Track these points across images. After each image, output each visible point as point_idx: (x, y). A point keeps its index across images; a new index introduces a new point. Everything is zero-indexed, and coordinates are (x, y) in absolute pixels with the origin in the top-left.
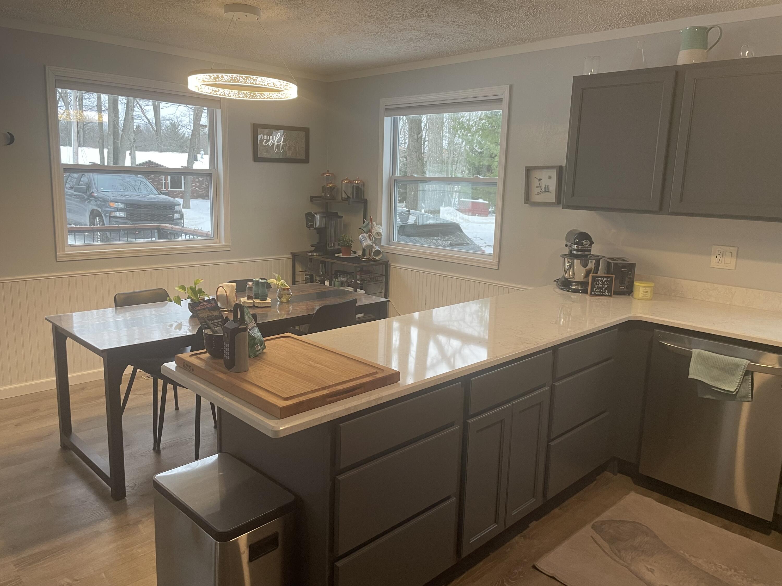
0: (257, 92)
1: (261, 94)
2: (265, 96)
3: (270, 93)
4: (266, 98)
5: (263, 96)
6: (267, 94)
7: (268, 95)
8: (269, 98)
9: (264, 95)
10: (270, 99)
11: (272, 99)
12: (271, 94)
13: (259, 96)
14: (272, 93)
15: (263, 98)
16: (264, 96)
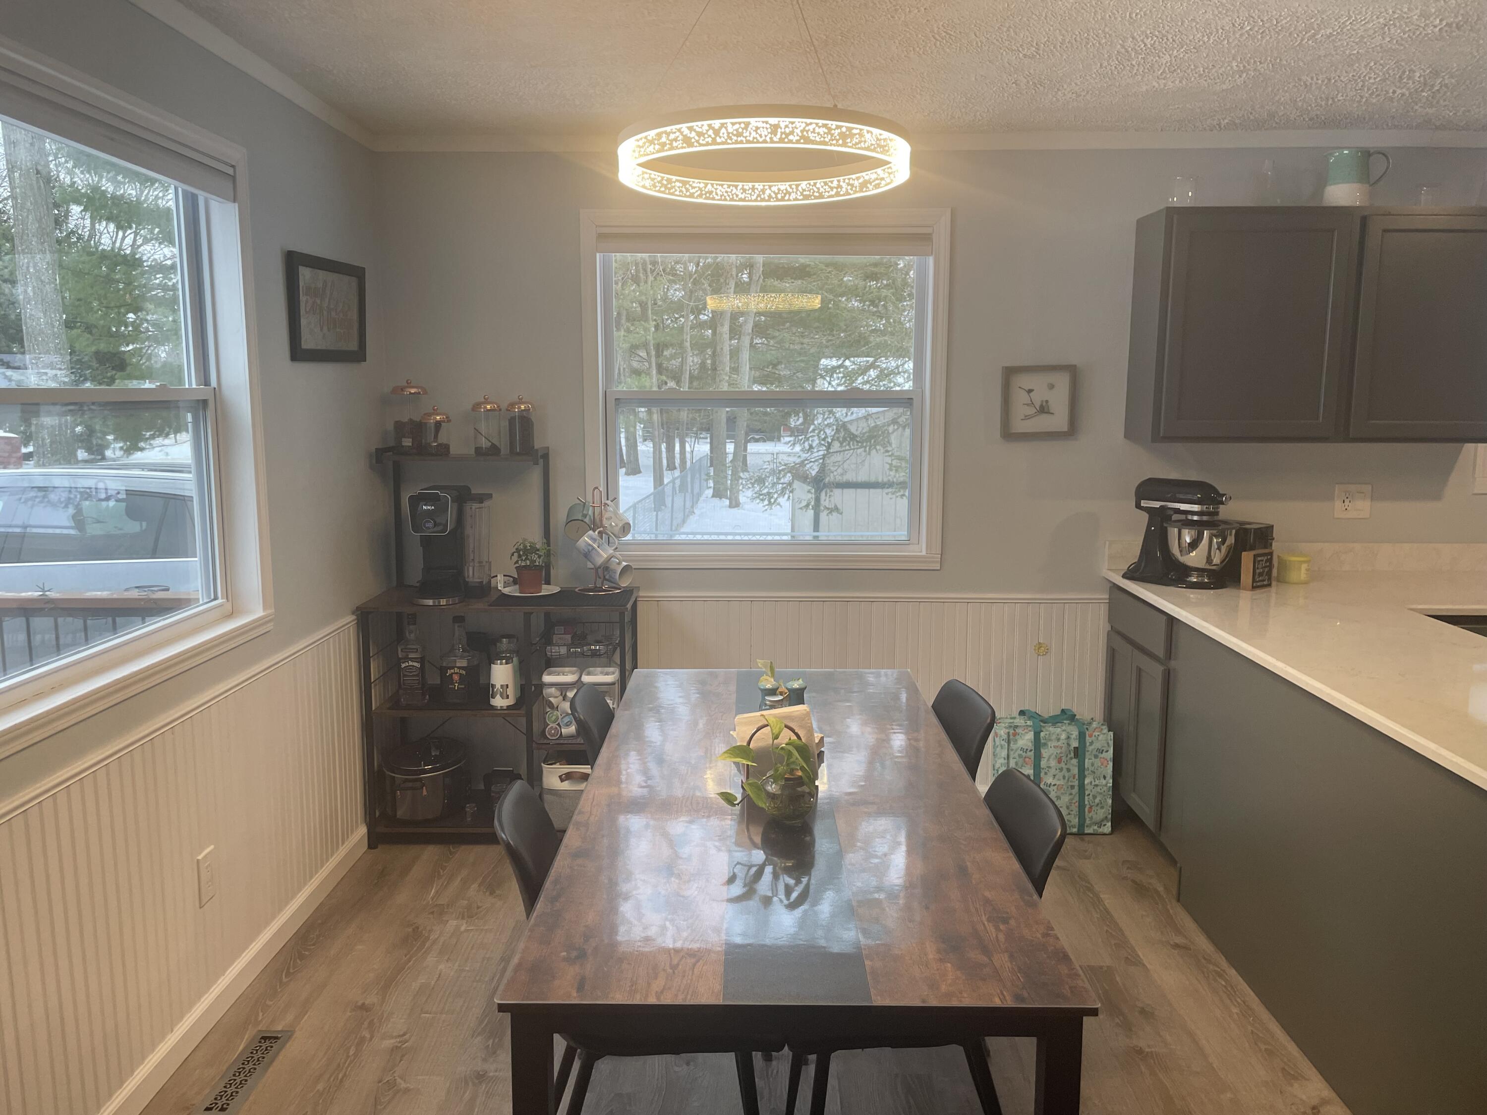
0: (674, 178)
1: (684, 183)
2: (694, 191)
3: (706, 185)
4: (696, 195)
5: (687, 190)
6: (698, 185)
7: (700, 189)
8: (704, 196)
9: (690, 188)
10: (706, 198)
11: (713, 199)
12: (709, 186)
13: (679, 187)
14: (712, 185)
15: (688, 194)
16: (692, 191)
